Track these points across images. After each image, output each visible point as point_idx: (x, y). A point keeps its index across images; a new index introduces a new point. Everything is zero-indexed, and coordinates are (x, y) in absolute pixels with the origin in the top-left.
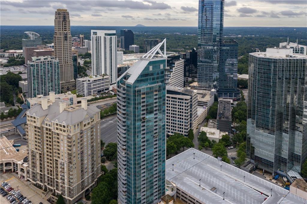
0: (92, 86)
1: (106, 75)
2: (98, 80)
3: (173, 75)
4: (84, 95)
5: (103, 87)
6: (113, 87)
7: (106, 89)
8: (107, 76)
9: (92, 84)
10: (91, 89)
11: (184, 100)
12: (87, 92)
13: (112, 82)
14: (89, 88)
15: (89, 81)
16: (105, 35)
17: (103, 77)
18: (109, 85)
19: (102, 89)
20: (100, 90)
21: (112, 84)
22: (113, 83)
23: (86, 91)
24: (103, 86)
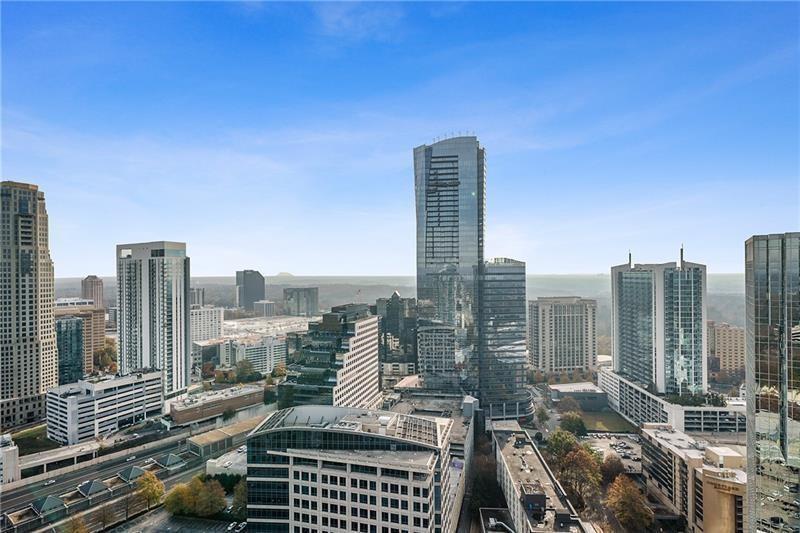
0: (96, 407)
1: (153, 370)
2: (120, 388)
3: (351, 360)
4: (65, 438)
5: (141, 407)
6: (172, 406)
7: (150, 414)
8: (158, 372)
9: (96, 403)
10: (92, 418)
11: (411, 476)
12: (76, 429)
13: (172, 390)
14: (82, 415)
15: (88, 392)
16: (152, 256)
17: (140, 376)
18: (162, 398)
19: (136, 414)
20: (130, 416)
21: (173, 396)
22: (175, 390)
23: (72, 428)
24: (138, 404)
